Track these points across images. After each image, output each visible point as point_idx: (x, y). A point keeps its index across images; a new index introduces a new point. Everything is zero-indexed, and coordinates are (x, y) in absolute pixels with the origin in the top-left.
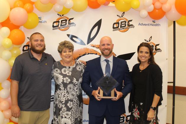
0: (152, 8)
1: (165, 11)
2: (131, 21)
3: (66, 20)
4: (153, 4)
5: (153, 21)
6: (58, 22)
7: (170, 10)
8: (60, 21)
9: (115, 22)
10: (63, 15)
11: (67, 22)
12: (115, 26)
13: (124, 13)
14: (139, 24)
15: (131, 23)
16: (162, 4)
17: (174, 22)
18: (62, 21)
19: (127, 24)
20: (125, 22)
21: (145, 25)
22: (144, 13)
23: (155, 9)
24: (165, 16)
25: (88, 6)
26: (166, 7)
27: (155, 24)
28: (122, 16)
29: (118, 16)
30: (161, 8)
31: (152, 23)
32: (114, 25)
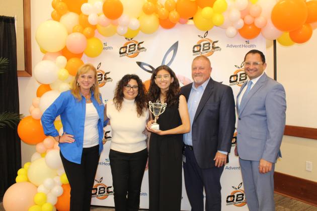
0: (241, 23)
1: (260, 27)
2: (217, 42)
3: (135, 45)
4: (243, 19)
5: (246, 42)
6: (126, 47)
7: (265, 24)
8: (128, 46)
9: (196, 44)
10: (131, 39)
11: (136, 47)
12: (196, 49)
13: (207, 32)
14: (228, 46)
15: (216, 45)
16: (255, 18)
17: (275, 41)
18: (130, 46)
19: (211, 46)
20: (209, 44)
21: (235, 46)
22: (232, 31)
23: (245, 25)
24: (260, 34)
25: (160, 26)
26: (259, 22)
27: (250, 44)
28: (205, 37)
29: (199, 36)
30: (253, 24)
31: (245, 43)
32: (194, 48)
